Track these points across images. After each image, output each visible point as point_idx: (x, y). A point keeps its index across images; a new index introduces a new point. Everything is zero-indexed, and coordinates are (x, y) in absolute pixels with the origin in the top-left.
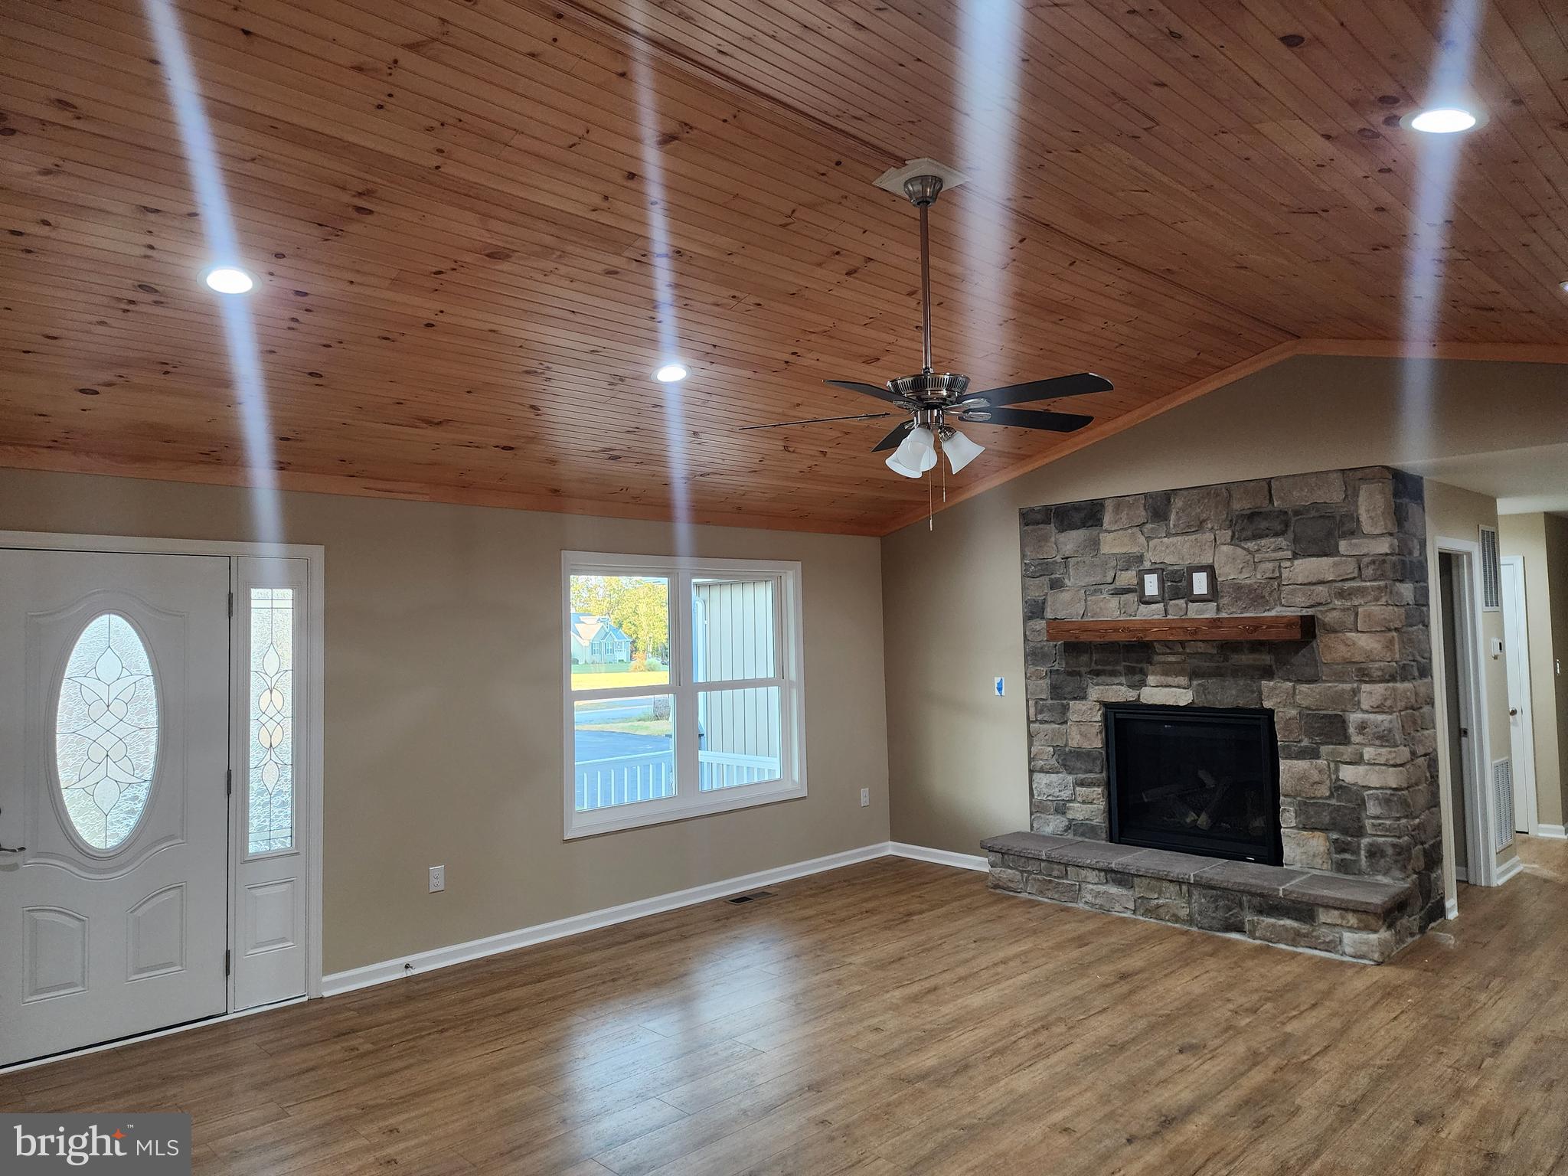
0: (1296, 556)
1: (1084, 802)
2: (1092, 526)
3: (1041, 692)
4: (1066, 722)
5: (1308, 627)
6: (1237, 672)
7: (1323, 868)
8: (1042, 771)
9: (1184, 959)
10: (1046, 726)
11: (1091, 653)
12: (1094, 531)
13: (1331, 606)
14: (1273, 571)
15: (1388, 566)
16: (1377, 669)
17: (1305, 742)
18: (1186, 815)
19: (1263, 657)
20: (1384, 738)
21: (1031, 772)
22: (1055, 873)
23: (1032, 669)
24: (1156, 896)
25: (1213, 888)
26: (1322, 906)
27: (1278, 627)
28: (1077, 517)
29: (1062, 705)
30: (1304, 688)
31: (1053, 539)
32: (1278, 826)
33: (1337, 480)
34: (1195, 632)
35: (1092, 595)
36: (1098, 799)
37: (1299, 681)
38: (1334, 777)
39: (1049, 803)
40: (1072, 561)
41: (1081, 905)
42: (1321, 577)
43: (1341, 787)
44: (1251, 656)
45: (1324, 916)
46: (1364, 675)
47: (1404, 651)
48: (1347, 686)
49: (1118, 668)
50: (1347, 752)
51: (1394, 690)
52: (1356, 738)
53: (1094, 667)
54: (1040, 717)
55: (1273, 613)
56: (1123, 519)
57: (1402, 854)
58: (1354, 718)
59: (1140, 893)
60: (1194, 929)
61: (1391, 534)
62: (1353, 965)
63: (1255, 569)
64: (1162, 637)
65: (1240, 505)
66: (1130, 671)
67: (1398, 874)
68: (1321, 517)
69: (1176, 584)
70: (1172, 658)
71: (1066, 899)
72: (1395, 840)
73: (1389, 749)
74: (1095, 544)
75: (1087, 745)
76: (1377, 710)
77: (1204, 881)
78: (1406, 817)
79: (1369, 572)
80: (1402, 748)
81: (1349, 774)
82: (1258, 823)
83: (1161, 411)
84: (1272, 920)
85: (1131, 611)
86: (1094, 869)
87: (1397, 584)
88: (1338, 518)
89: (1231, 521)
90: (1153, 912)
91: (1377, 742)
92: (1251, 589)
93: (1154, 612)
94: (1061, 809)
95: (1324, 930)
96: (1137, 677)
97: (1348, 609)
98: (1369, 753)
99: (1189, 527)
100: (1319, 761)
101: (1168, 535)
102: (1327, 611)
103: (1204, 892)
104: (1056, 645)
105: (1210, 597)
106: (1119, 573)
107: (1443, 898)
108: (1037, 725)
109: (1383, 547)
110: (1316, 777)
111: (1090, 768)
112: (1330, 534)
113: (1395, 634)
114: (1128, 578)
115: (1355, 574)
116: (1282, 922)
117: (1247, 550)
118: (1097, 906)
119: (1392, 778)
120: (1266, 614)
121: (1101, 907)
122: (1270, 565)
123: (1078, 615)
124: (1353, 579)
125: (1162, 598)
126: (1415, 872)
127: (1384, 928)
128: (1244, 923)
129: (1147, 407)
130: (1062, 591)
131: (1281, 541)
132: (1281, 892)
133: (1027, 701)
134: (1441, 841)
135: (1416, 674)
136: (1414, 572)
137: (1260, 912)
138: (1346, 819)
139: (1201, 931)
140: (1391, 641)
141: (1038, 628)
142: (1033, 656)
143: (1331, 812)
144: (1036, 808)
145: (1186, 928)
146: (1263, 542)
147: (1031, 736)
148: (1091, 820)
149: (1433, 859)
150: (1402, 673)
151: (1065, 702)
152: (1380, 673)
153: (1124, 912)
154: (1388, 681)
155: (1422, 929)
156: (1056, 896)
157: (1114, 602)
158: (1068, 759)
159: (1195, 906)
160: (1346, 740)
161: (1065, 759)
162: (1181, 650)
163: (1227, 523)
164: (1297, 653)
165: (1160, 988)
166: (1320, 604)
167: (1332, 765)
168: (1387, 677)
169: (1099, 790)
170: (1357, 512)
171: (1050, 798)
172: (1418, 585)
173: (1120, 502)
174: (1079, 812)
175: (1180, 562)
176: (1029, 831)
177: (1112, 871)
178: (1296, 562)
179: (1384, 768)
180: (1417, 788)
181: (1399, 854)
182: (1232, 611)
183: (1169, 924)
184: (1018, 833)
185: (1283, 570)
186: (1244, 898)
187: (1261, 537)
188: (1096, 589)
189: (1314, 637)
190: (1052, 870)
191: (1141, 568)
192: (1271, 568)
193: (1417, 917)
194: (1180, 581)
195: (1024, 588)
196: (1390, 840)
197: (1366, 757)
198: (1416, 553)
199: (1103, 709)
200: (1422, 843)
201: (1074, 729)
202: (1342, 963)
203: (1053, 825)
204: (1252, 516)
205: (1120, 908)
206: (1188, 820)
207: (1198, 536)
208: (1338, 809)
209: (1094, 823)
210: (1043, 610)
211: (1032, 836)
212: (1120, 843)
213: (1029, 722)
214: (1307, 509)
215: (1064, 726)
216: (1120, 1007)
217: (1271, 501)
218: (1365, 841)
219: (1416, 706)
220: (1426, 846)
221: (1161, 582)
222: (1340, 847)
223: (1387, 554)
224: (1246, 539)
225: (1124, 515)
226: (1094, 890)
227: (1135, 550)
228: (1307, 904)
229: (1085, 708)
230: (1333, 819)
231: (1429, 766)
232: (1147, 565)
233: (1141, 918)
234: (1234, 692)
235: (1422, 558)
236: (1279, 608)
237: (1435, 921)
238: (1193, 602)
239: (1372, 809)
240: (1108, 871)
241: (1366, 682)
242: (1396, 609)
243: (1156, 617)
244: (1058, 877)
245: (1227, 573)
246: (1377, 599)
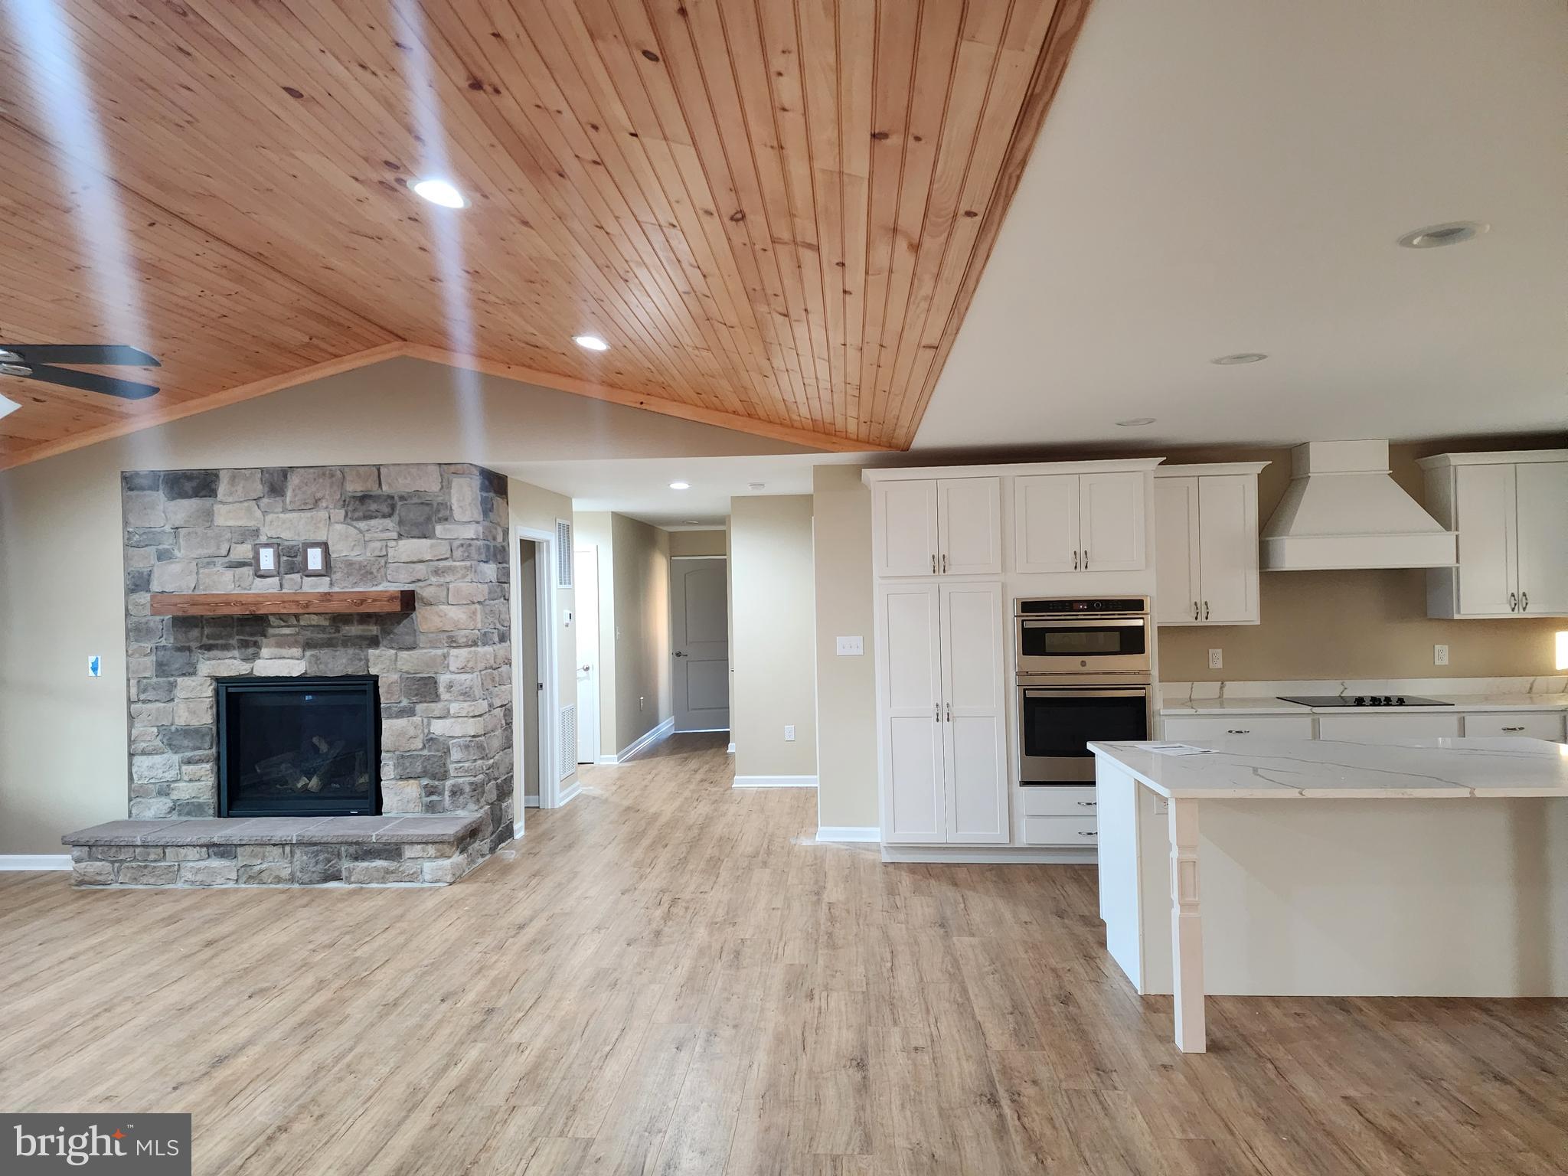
0: (400, 536)
1: (191, 781)
2: (205, 496)
3: (145, 669)
4: (172, 700)
5: (408, 601)
6: (347, 642)
7: (416, 811)
8: (143, 753)
9: (277, 915)
10: (149, 706)
11: (203, 628)
12: (208, 502)
13: (428, 582)
14: (381, 549)
15: (473, 550)
16: (462, 637)
17: (405, 703)
18: (298, 780)
19: (371, 628)
20: (467, 695)
21: (131, 755)
22: (152, 857)
23: (135, 645)
24: (259, 862)
25: (315, 844)
26: (408, 843)
27: (380, 600)
28: (188, 486)
29: (169, 682)
30: (404, 654)
31: (161, 507)
32: (378, 780)
33: (435, 472)
34: (307, 606)
35: (204, 567)
36: (207, 775)
37: (400, 649)
38: (426, 731)
39: (150, 786)
40: (182, 532)
41: (180, 885)
42: (420, 557)
43: (431, 739)
44: (361, 627)
45: (409, 852)
46: (453, 641)
47: (486, 620)
48: (439, 652)
49: (231, 642)
50: (437, 708)
51: (476, 653)
52: (444, 696)
53: (205, 641)
54: (142, 697)
55: (380, 588)
56: (239, 493)
57: (477, 789)
58: (443, 679)
59: (243, 861)
60: (296, 886)
61: (478, 522)
62: (430, 889)
63: (365, 548)
64: (274, 610)
65: (354, 487)
66: (244, 644)
67: (472, 806)
68: (422, 503)
69: (292, 560)
70: (287, 631)
71: (163, 882)
72: (472, 779)
73: (469, 703)
74: (209, 515)
75: (195, 723)
76: (462, 671)
77: (306, 839)
78: (483, 758)
79: (458, 553)
80: (480, 701)
81: (438, 728)
82: (364, 779)
83: (277, 388)
84: (365, 864)
85: (245, 584)
86: (194, 846)
87: (482, 564)
88: (435, 505)
89: (345, 501)
90: (256, 878)
91: (461, 698)
92: (362, 567)
93: (270, 586)
94: (164, 791)
95: (409, 864)
96: (251, 650)
97: (442, 585)
98: (454, 708)
99: (305, 504)
100: (415, 718)
101: (285, 511)
102: (426, 586)
103: (306, 849)
104: (163, 620)
105: (323, 572)
106: (233, 545)
107: (512, 822)
108: (139, 705)
109: (470, 532)
110: (412, 732)
111: (199, 745)
112: (429, 519)
113: (477, 606)
114: (243, 551)
115: (448, 556)
116: (374, 864)
117: (358, 529)
118: (198, 883)
119: (472, 727)
120: (375, 589)
121: (202, 883)
122: (378, 544)
123: (189, 588)
124: (446, 559)
125: (278, 572)
126: (488, 804)
127: (458, 853)
128: (341, 872)
129: (264, 382)
130: (172, 563)
131: (388, 523)
132: (374, 838)
133: (128, 680)
134: (512, 776)
135: (496, 639)
136: (499, 555)
137: (356, 859)
138: (435, 766)
139: (303, 886)
140: (474, 613)
141: (143, 601)
142: (135, 631)
143: (423, 762)
144: (136, 793)
145: (288, 886)
146: (373, 522)
147: (131, 718)
148: (199, 798)
149: (505, 791)
150: (484, 639)
151: (172, 679)
152: (465, 640)
153: (226, 884)
154: (471, 646)
155: (492, 850)
156: (152, 881)
157: (229, 574)
158: (174, 738)
159: (297, 865)
160: (436, 698)
161: (170, 738)
162: (295, 622)
163: (342, 503)
164: (399, 623)
165: (245, 946)
166: (419, 580)
167: (425, 720)
168: (470, 643)
169: (208, 766)
170: (450, 501)
171: (152, 781)
172: (501, 566)
173: (236, 473)
174: (184, 791)
175: (296, 538)
176: (127, 818)
177: (214, 845)
178: (401, 542)
179: (466, 719)
180: (493, 734)
181: (475, 790)
182: (344, 586)
183: (271, 886)
184: (114, 822)
185: (389, 550)
186: (343, 848)
187: (371, 517)
188: (210, 561)
189: (414, 609)
190: (149, 855)
191: (257, 542)
192: (380, 547)
193: (488, 840)
194: (296, 556)
195: (126, 558)
196: (467, 779)
197: (452, 712)
198: (500, 538)
199: (214, 684)
200: (496, 779)
201: (182, 706)
202: (422, 889)
203: (155, 808)
204: (364, 498)
205: (223, 880)
206: (299, 785)
207: (314, 513)
208: (428, 758)
209: (201, 800)
210: (149, 582)
211: (132, 823)
212: (229, 816)
213: (130, 702)
214: (410, 495)
215: (170, 704)
216: (197, 973)
217: (380, 485)
218: (449, 783)
219: (495, 666)
220: (499, 781)
221: (278, 556)
222: (430, 791)
223: (472, 539)
224: (357, 519)
225: (240, 488)
226: (195, 865)
227: (252, 524)
228: (396, 844)
229: (194, 684)
230: (426, 767)
231: (505, 715)
232: (263, 539)
233: (243, 886)
234: (344, 661)
235: (505, 544)
236: (386, 584)
237: (503, 842)
238: (307, 576)
239: (456, 754)
240: (209, 846)
241: (454, 647)
242: (479, 585)
243: (271, 591)
244: (155, 861)
245: (338, 551)
246: (464, 577)
